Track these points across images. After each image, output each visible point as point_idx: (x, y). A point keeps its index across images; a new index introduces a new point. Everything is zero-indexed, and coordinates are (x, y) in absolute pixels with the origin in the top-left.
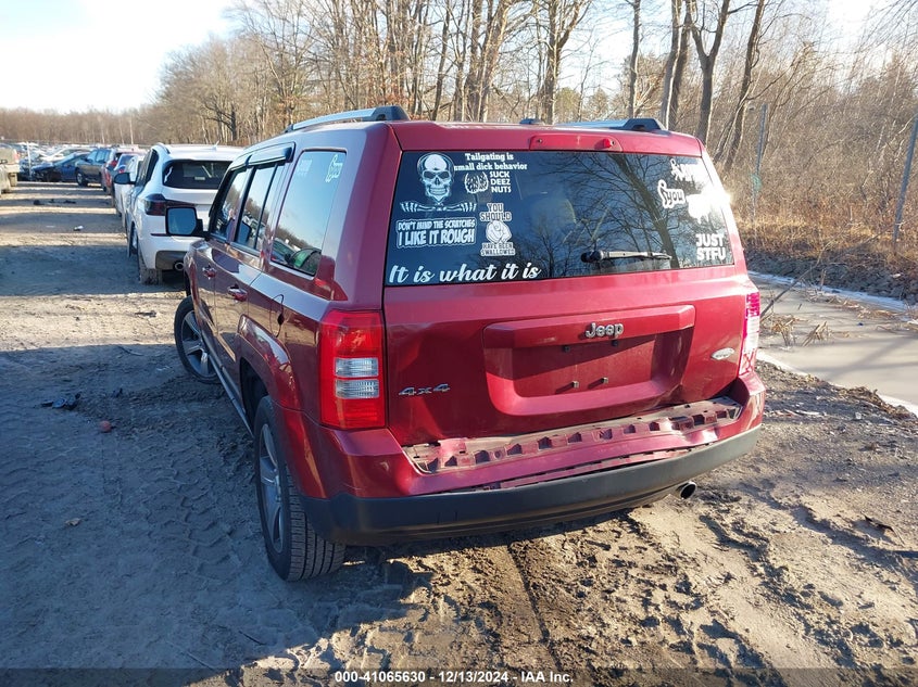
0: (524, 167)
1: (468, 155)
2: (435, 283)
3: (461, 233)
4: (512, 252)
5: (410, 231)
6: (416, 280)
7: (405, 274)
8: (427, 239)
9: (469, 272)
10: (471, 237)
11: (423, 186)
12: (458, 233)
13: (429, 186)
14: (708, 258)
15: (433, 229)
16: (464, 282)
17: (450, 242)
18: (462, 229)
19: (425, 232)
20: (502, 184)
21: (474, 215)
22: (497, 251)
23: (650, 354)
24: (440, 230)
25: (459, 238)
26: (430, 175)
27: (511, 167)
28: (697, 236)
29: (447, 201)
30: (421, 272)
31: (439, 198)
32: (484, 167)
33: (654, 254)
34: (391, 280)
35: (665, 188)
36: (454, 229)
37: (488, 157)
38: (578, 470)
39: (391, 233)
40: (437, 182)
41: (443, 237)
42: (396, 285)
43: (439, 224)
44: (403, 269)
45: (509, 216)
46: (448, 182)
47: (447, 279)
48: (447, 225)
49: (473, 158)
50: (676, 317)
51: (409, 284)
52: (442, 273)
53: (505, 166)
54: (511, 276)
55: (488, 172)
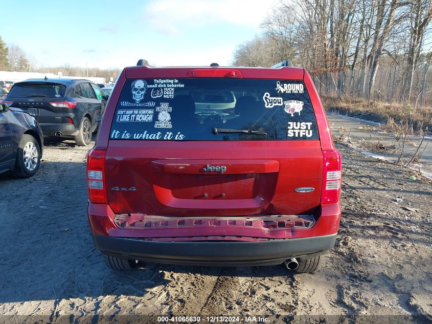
0: (183, 86)
1: (155, 80)
2: (131, 139)
3: (146, 117)
4: (170, 126)
5: (123, 115)
6: (123, 137)
7: (118, 134)
8: (130, 119)
9: (148, 135)
10: (150, 118)
11: (132, 95)
12: (145, 116)
13: (135, 95)
14: (297, 135)
15: (133, 114)
16: (145, 140)
17: (140, 120)
18: (146, 114)
19: (129, 115)
20: (169, 94)
21: (154, 108)
22: (162, 126)
23: (252, 184)
24: (136, 115)
25: (145, 119)
26: (136, 90)
27: (175, 86)
28: (289, 123)
29: (141, 102)
30: (126, 134)
31: (138, 100)
32: (162, 86)
33: (252, 132)
34: (112, 137)
35: (268, 97)
36: (143, 114)
37: (165, 81)
38: (193, 239)
39: (115, 115)
40: (139, 93)
41: (137, 118)
42: (114, 139)
43: (136, 112)
44: (118, 132)
45: (171, 109)
46: (143, 92)
47: (137, 137)
48: (140, 112)
49: (158, 82)
50: (263, 166)
51: (120, 139)
52: (135, 134)
53: (173, 85)
54: (169, 138)
55: (163, 88)
